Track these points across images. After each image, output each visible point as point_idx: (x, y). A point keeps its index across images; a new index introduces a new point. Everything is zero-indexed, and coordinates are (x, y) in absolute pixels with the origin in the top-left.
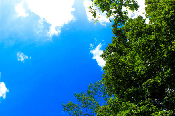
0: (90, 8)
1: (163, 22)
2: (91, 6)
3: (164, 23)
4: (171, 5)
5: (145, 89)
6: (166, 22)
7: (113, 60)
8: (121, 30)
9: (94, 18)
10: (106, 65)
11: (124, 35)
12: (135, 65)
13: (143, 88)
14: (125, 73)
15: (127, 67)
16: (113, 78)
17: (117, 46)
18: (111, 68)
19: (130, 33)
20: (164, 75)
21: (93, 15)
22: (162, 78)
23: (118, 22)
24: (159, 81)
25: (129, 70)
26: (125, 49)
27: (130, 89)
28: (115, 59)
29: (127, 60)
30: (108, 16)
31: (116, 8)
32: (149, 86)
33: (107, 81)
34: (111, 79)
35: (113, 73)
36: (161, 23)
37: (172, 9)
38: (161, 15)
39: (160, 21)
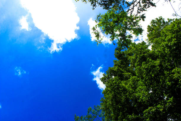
0: (94, 29)
1: (166, 49)
2: (95, 27)
3: (167, 51)
4: (174, 33)
5: (146, 117)
6: (169, 49)
7: (113, 84)
8: (124, 54)
9: (97, 40)
10: (106, 89)
11: (127, 59)
12: (135, 91)
13: (144, 115)
14: (125, 98)
15: (128, 92)
16: (113, 103)
17: (118, 69)
18: (111, 92)
19: (133, 57)
20: (166, 104)
21: (96, 36)
22: (164, 106)
23: (122, 45)
24: (161, 110)
25: (129, 96)
26: (126, 73)
27: (130, 116)
28: (115, 83)
29: (128, 85)
30: (112, 39)
31: (120, 31)
32: (150, 114)
33: (106, 107)
34: (110, 104)
35: (113, 98)
36: (164, 50)
37: (174, 37)
38: (165, 43)
39: (163, 49)
